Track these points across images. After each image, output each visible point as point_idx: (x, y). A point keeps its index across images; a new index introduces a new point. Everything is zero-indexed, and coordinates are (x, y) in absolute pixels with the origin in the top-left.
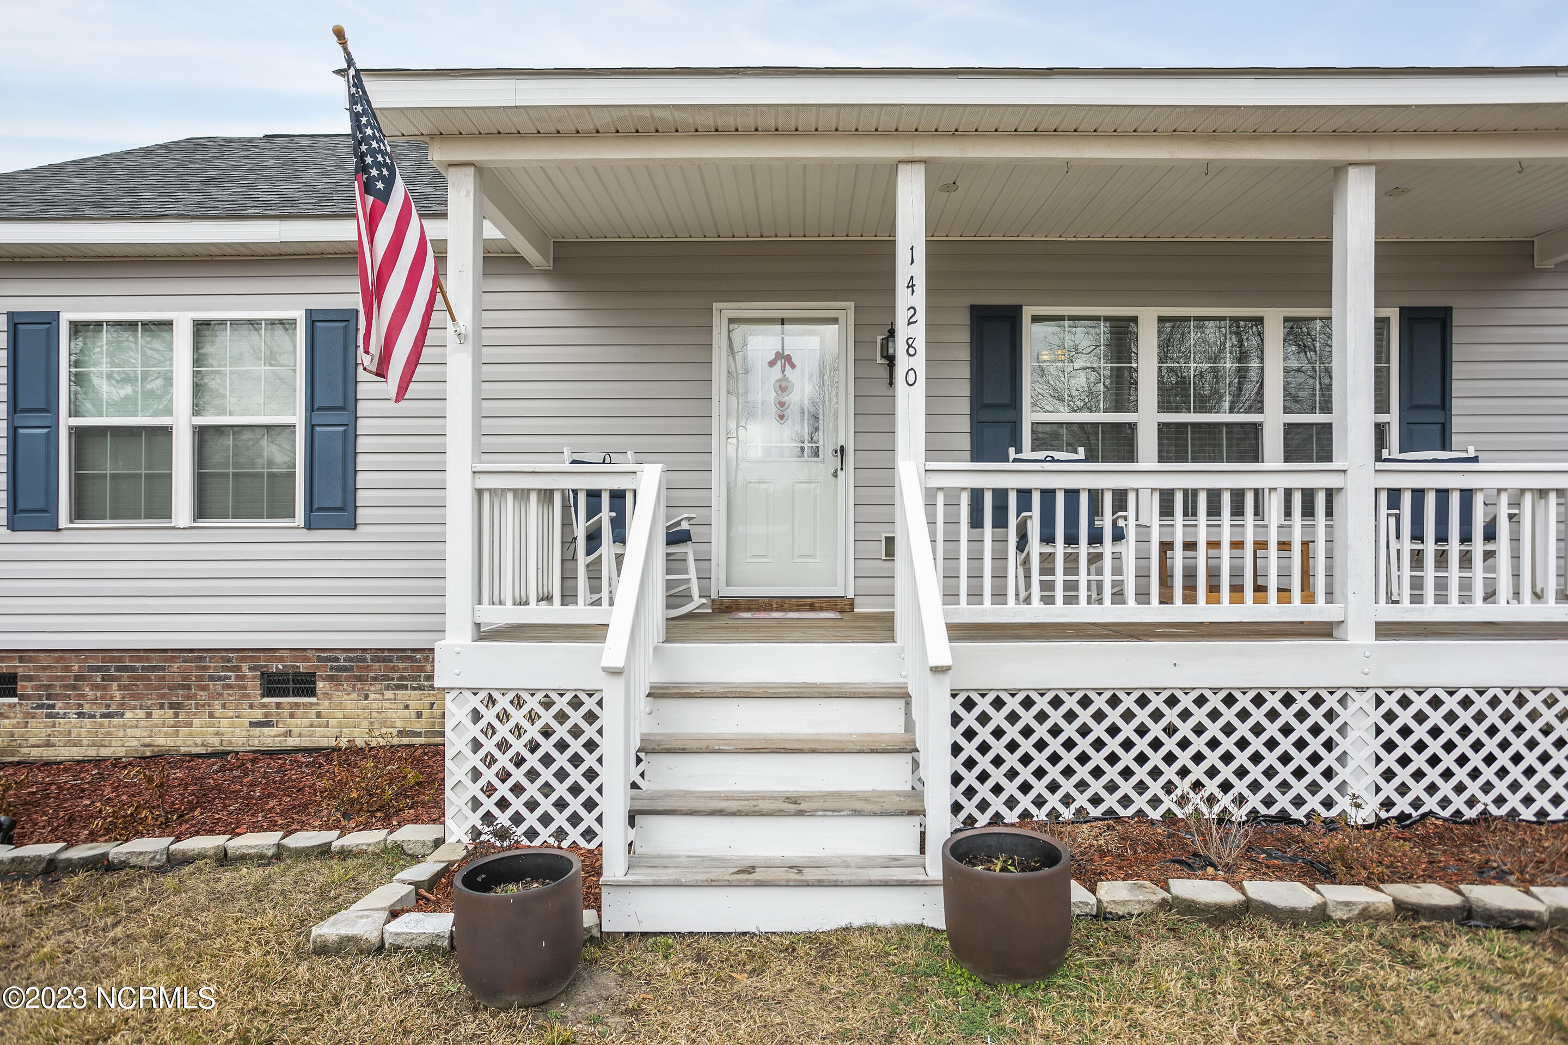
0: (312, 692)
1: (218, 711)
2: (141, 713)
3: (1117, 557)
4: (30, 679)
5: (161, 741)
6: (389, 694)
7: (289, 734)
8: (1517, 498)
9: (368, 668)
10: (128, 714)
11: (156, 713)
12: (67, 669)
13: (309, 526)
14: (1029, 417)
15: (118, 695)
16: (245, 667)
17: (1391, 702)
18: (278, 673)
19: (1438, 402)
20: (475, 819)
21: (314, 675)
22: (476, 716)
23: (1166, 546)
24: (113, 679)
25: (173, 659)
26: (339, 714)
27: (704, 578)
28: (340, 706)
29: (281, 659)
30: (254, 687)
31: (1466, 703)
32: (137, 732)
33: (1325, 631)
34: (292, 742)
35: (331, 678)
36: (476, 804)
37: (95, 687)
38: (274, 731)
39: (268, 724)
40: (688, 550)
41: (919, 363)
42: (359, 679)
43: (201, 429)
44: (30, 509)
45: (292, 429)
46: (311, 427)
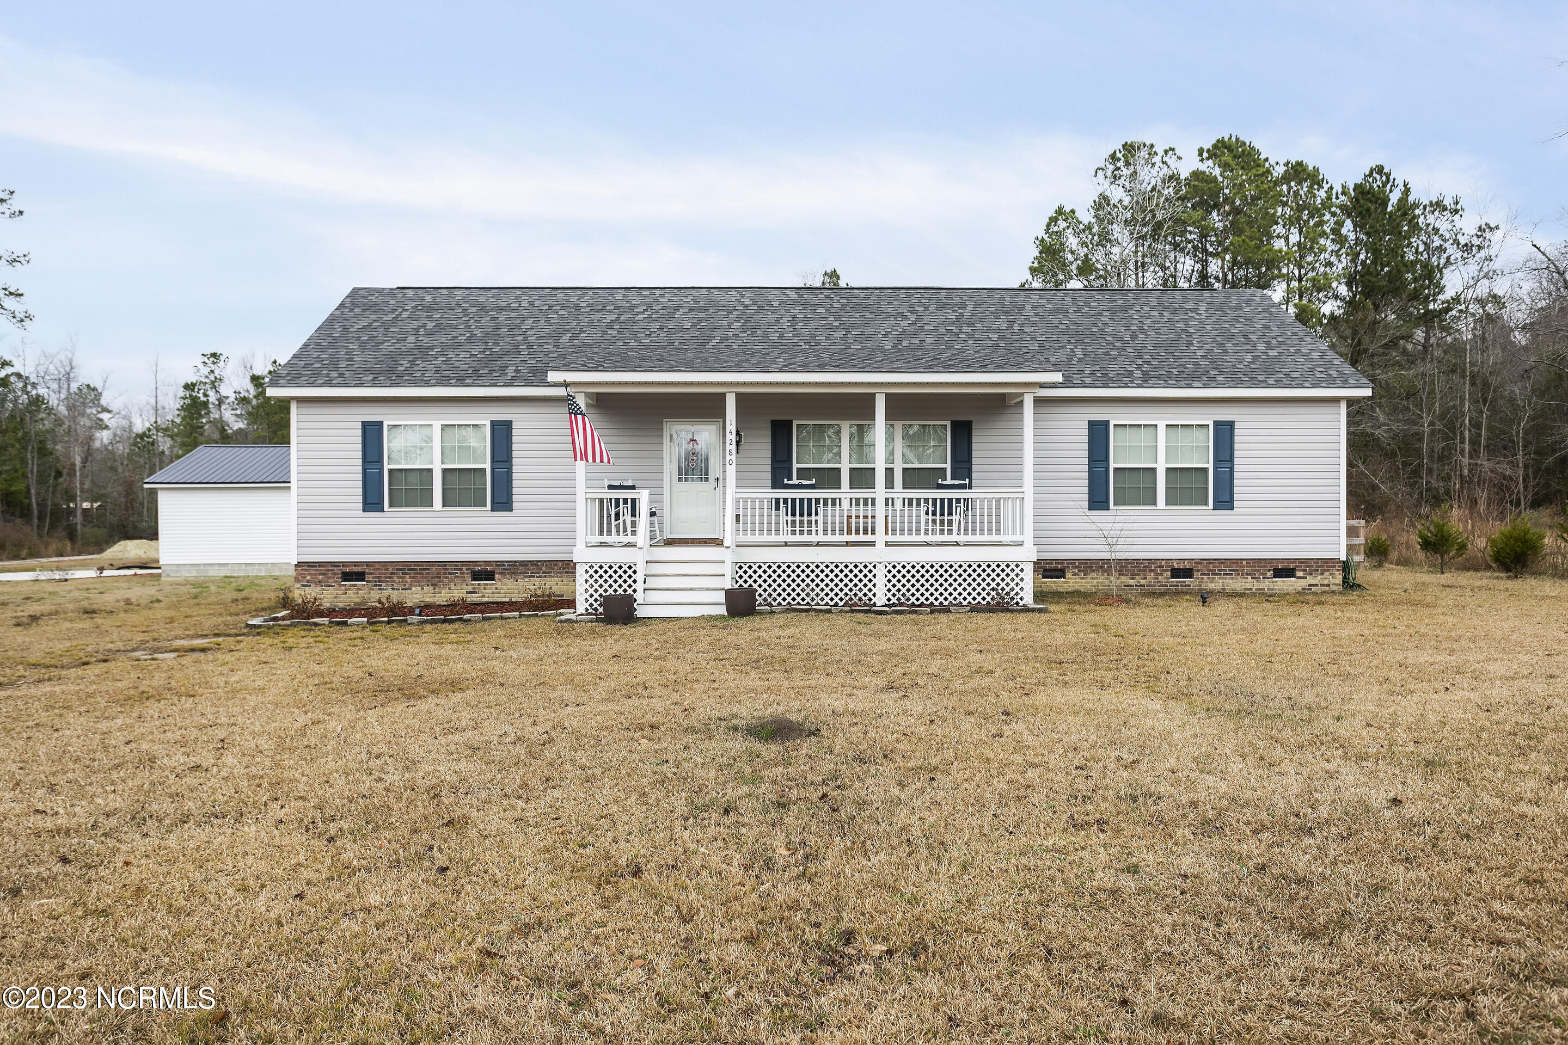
0: (493, 579)
1: (453, 587)
2: (419, 588)
3: (816, 521)
4: (371, 574)
5: (428, 600)
6: (527, 580)
7: (484, 596)
8: (998, 501)
9: (518, 569)
10: (414, 589)
11: (426, 588)
12: (387, 570)
13: (492, 510)
14: (795, 466)
15: (409, 581)
16: (464, 569)
17: (890, 567)
18: (479, 571)
19: (966, 459)
20: (587, 605)
21: (494, 572)
22: (587, 572)
23: (849, 517)
24: (407, 574)
25: (433, 566)
26: (505, 588)
27: (661, 531)
28: (505, 585)
29: (480, 565)
30: (468, 577)
31: (923, 567)
32: (418, 596)
33: (872, 544)
34: (485, 600)
35: (501, 573)
36: (587, 600)
37: (398, 577)
38: (477, 595)
39: (475, 592)
40: (655, 518)
41: (733, 457)
42: (514, 573)
43: (445, 471)
44: (372, 503)
45: (484, 470)
46: (493, 469)
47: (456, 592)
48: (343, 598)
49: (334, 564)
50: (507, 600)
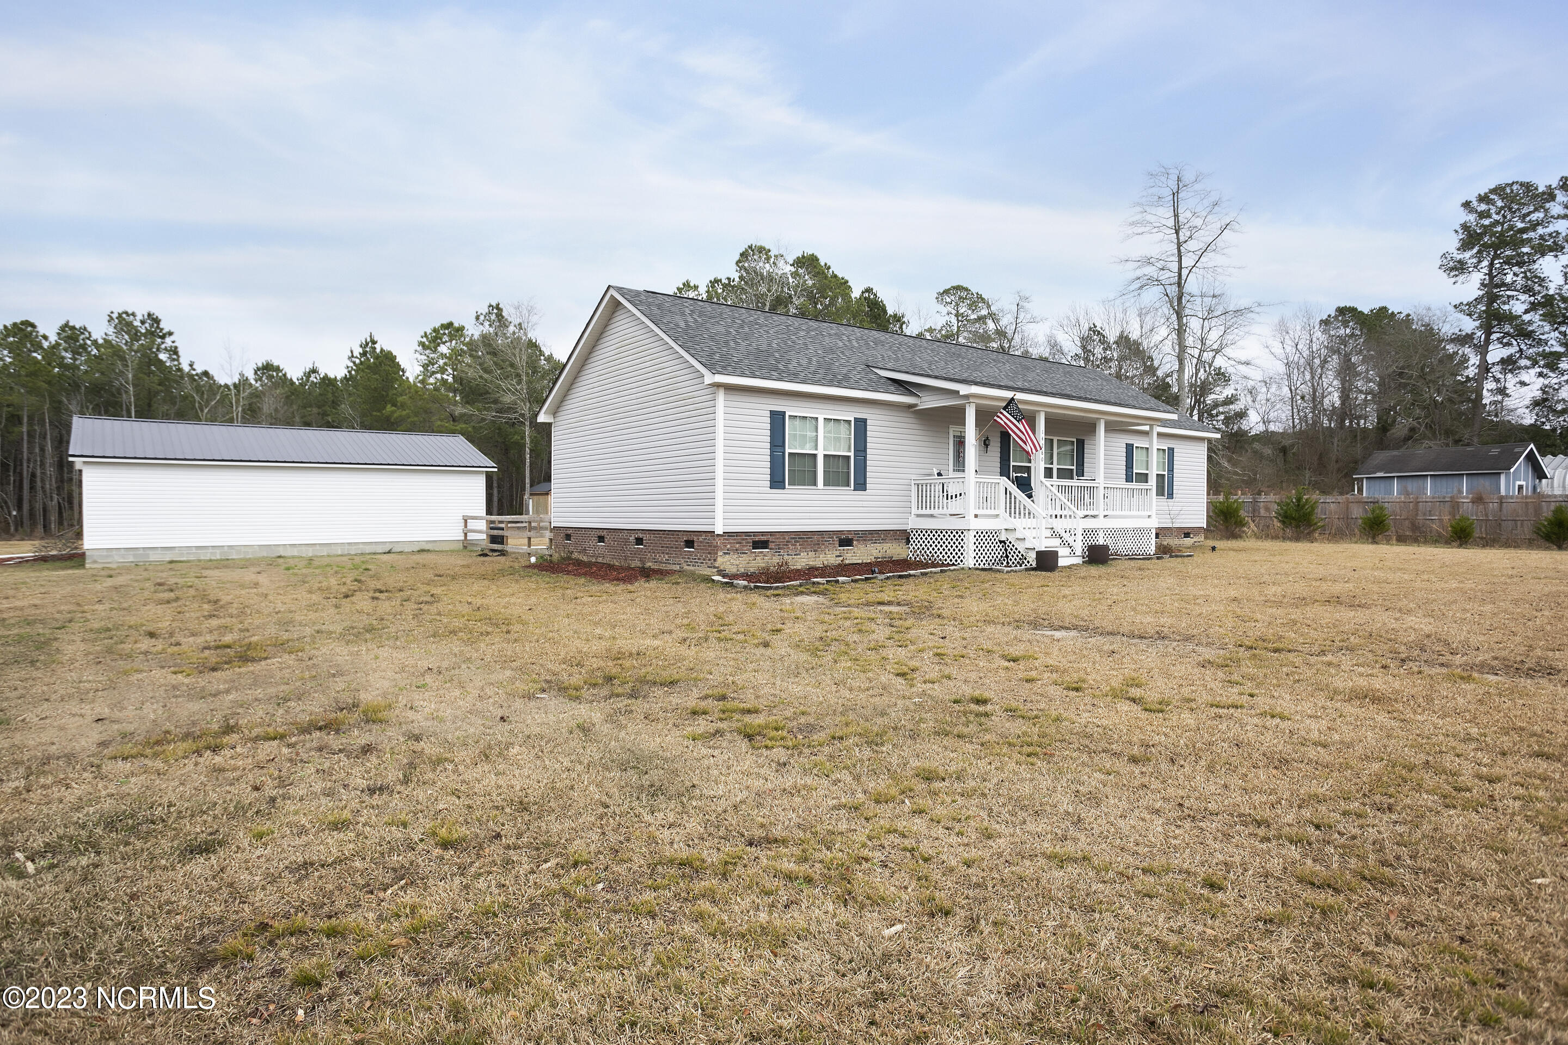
0: (852, 545)
1: (826, 552)
2: (805, 554)
4: (773, 542)
7: (846, 559)
9: (867, 537)
10: (802, 554)
11: (810, 553)
12: (784, 538)
13: (854, 490)
15: (799, 548)
16: (835, 537)
18: (843, 539)
21: (852, 539)
24: (797, 542)
25: (815, 535)
26: (859, 552)
28: (860, 549)
29: (844, 534)
30: (837, 544)
32: (804, 561)
34: (847, 562)
35: (857, 540)
37: (792, 545)
39: (840, 557)
42: (865, 540)
43: (825, 456)
44: (777, 482)
45: (849, 457)
46: (855, 456)
47: (830, 557)
48: (753, 563)
49: (747, 534)
50: (860, 561)
